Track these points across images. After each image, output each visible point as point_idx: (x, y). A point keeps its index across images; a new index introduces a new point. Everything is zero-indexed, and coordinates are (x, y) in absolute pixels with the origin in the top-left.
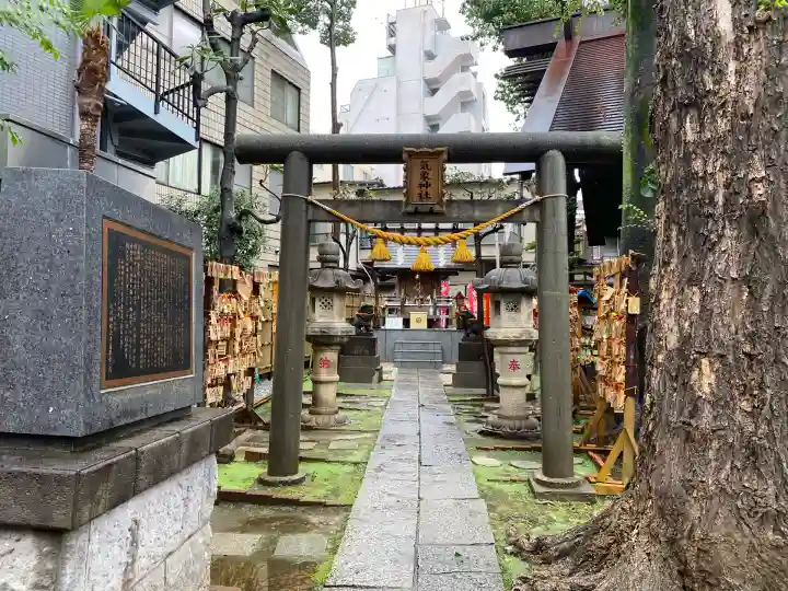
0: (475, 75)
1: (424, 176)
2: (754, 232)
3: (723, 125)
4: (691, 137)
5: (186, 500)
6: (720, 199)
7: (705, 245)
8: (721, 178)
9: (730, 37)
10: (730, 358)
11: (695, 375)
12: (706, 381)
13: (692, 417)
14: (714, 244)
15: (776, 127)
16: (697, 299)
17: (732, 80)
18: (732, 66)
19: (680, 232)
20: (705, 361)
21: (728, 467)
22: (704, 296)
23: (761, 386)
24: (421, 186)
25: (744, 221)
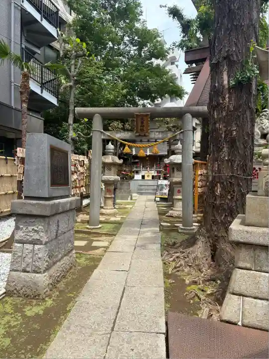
0: (177, 66)
1: (142, 123)
2: (232, 147)
3: (224, 114)
4: (216, 117)
5: (69, 219)
6: (223, 136)
7: (219, 150)
8: (224, 129)
9: (227, 87)
10: (225, 183)
11: (216, 188)
12: (219, 190)
13: (214, 201)
14: (221, 149)
15: (239, 114)
16: (217, 166)
17: (227, 100)
18: (227, 96)
19: (213, 146)
20: (218, 184)
21: (224, 215)
22: (219, 165)
23: (234, 191)
24: (141, 126)
25: (229, 143)
